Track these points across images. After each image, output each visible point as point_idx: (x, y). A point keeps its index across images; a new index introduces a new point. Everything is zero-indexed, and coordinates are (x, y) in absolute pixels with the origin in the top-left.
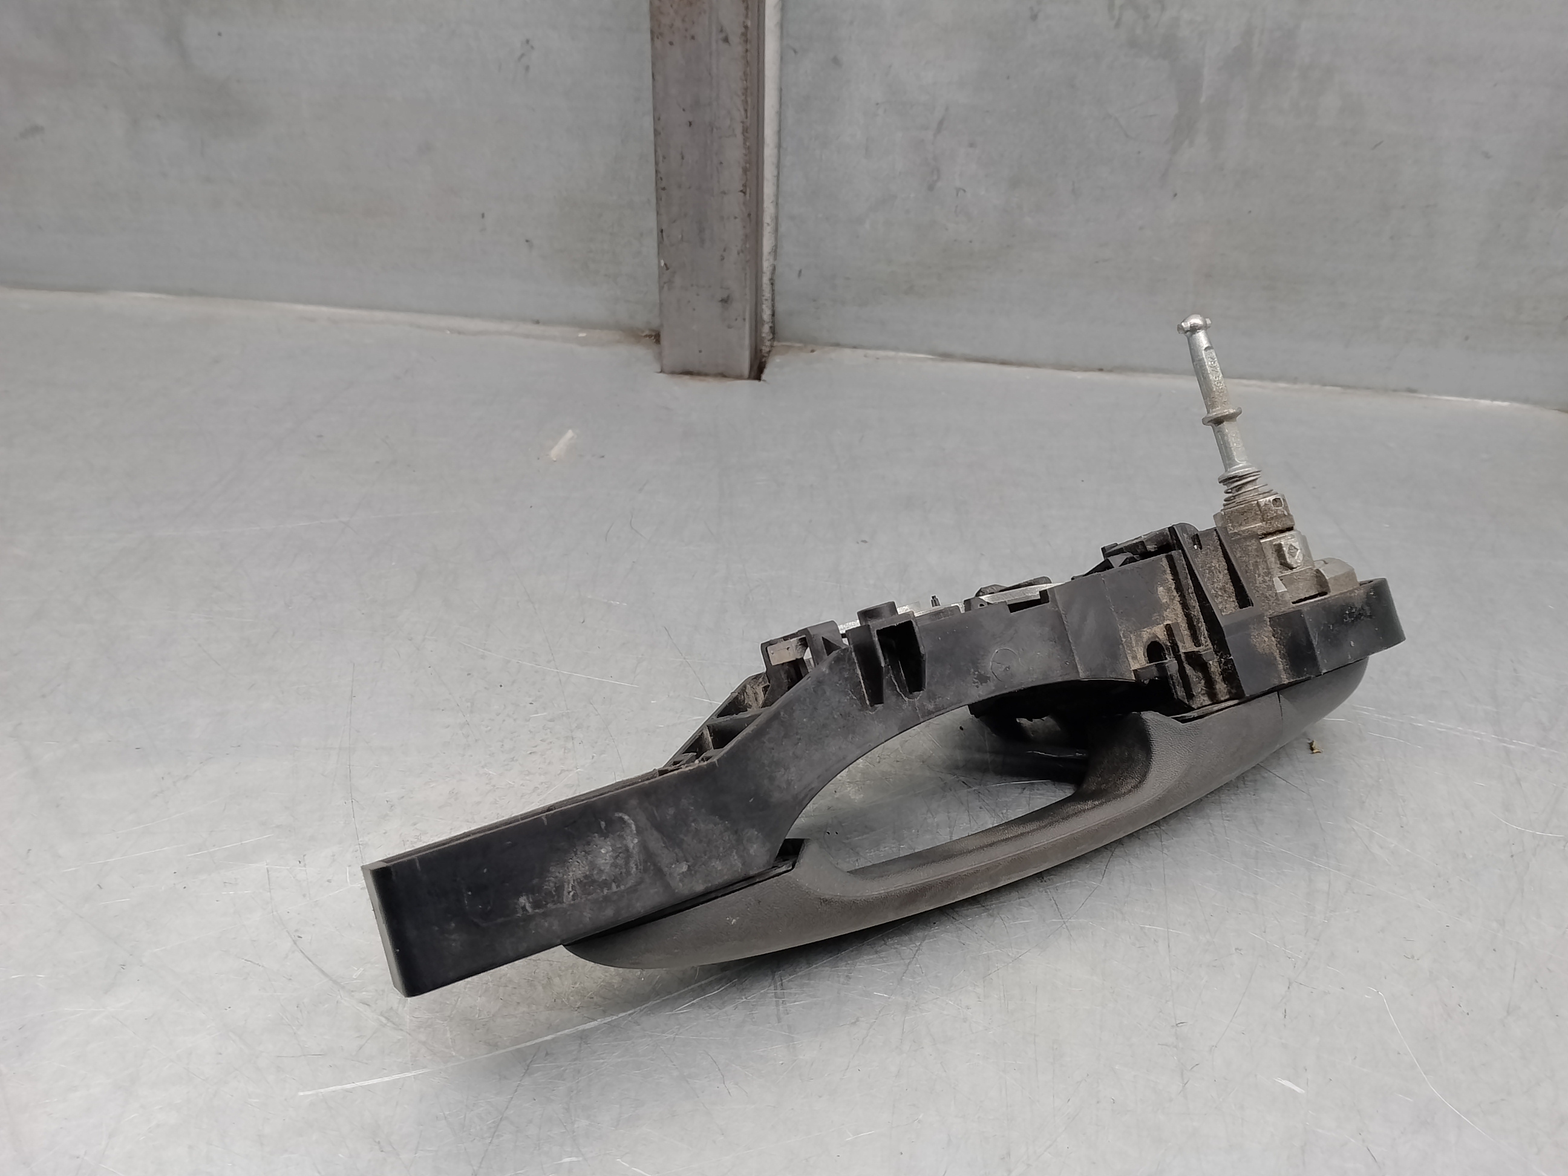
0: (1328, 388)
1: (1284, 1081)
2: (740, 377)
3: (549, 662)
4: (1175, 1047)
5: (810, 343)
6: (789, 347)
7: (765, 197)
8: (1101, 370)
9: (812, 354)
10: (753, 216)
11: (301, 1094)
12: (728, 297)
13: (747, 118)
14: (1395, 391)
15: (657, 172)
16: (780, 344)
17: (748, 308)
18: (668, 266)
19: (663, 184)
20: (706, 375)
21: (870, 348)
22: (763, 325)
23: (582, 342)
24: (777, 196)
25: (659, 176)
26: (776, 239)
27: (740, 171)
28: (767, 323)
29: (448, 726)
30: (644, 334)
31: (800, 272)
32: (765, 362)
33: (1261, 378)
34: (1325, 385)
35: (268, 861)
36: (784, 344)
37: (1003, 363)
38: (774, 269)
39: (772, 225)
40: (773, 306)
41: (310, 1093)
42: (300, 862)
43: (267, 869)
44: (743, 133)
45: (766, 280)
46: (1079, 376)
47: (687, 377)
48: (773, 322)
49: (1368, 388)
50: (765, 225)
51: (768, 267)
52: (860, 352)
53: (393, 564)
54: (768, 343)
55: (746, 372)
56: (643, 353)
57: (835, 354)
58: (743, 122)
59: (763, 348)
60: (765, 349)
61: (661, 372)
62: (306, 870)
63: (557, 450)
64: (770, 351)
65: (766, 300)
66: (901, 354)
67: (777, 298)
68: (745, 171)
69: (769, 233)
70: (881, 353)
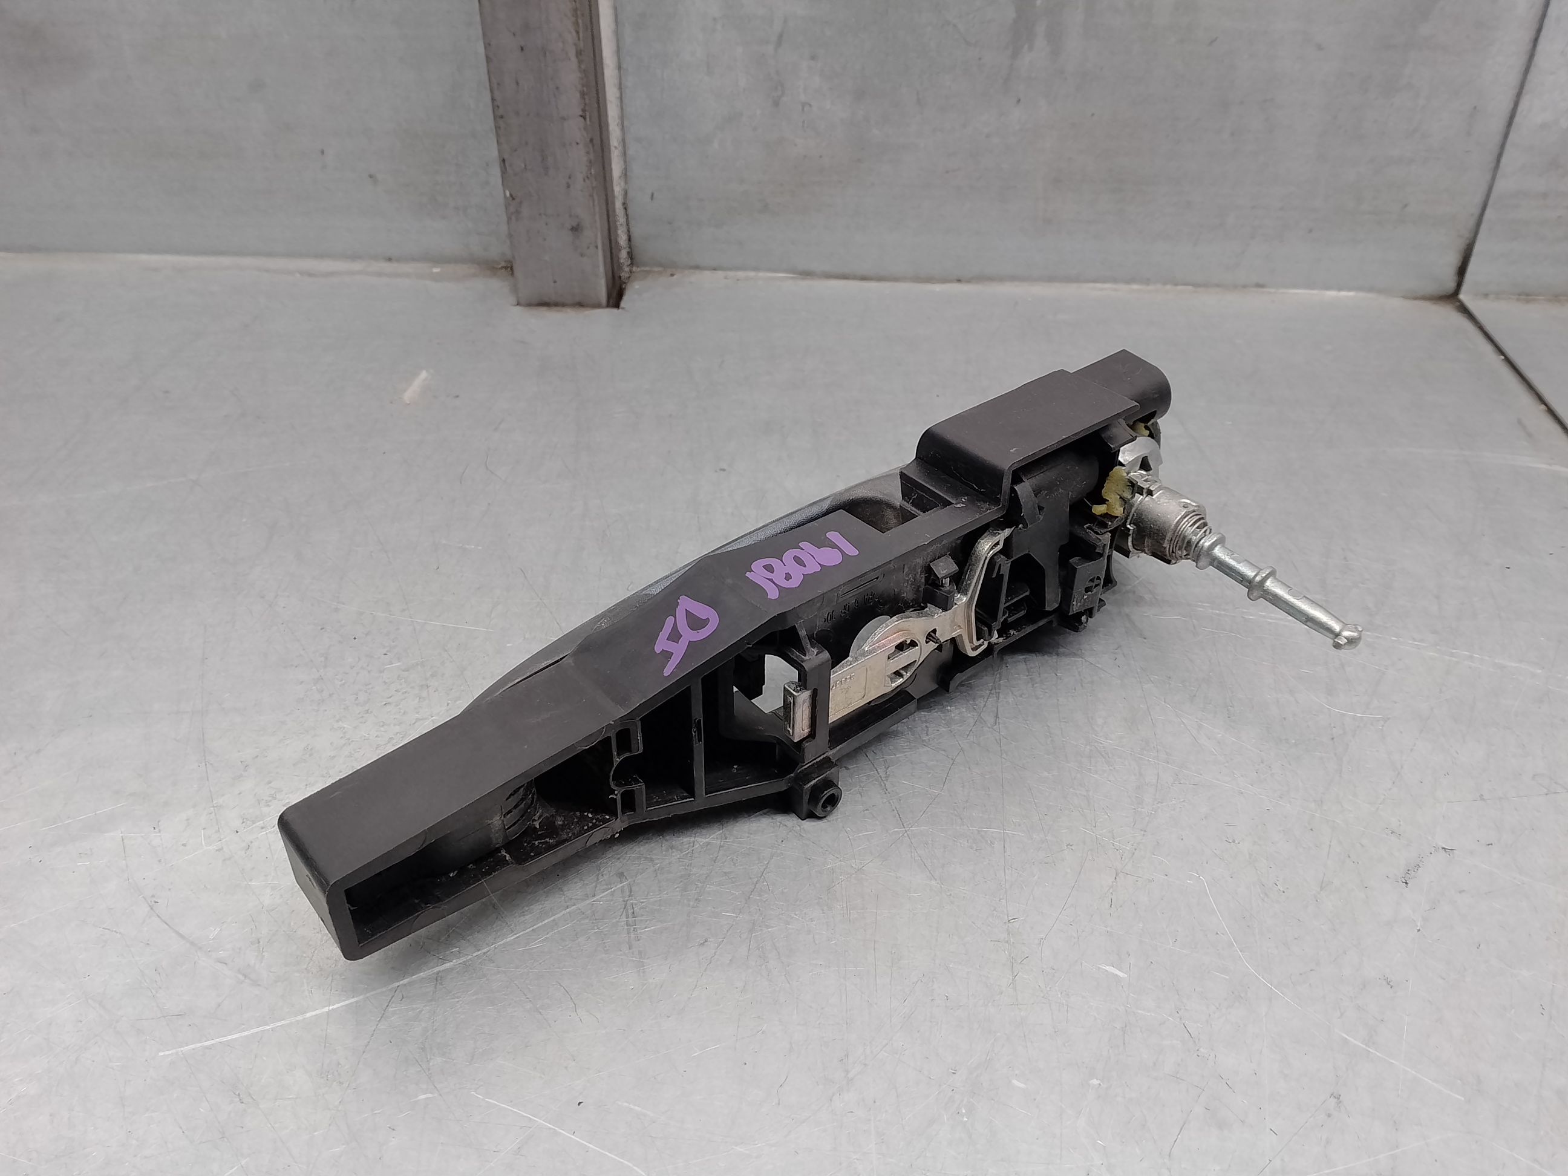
0: (1180, 288)
1: (1108, 967)
2: (598, 306)
3: (403, 610)
4: (1007, 942)
5: (670, 267)
6: (649, 272)
7: (610, 120)
8: (959, 281)
9: (671, 278)
10: (597, 141)
11: (162, 1054)
12: (578, 225)
13: (579, 39)
14: (1244, 286)
15: (493, 100)
16: (639, 269)
17: (599, 235)
18: (514, 195)
19: (500, 112)
20: (564, 305)
21: (730, 269)
22: (620, 250)
23: (436, 278)
24: (622, 117)
25: (495, 103)
26: (625, 162)
27: (578, 95)
28: (624, 248)
29: (302, 683)
30: (500, 266)
31: (652, 195)
32: (625, 289)
33: (1114, 280)
34: (1176, 285)
35: (123, 830)
36: (642, 269)
37: (864, 278)
38: (626, 194)
39: (620, 148)
40: (629, 231)
41: (170, 1052)
42: (154, 828)
43: (122, 837)
44: (577, 56)
45: (618, 205)
46: (937, 288)
47: (544, 309)
48: (630, 247)
49: (1218, 286)
50: (612, 149)
51: (619, 192)
52: (720, 274)
53: (244, 520)
54: (627, 269)
55: (604, 300)
56: (498, 285)
57: (697, 277)
58: (575, 44)
59: (622, 274)
60: (624, 275)
61: (517, 305)
62: (160, 836)
63: (411, 392)
64: (629, 277)
65: (621, 225)
66: (761, 274)
67: (632, 223)
68: (583, 95)
69: (618, 156)
70: (741, 274)
